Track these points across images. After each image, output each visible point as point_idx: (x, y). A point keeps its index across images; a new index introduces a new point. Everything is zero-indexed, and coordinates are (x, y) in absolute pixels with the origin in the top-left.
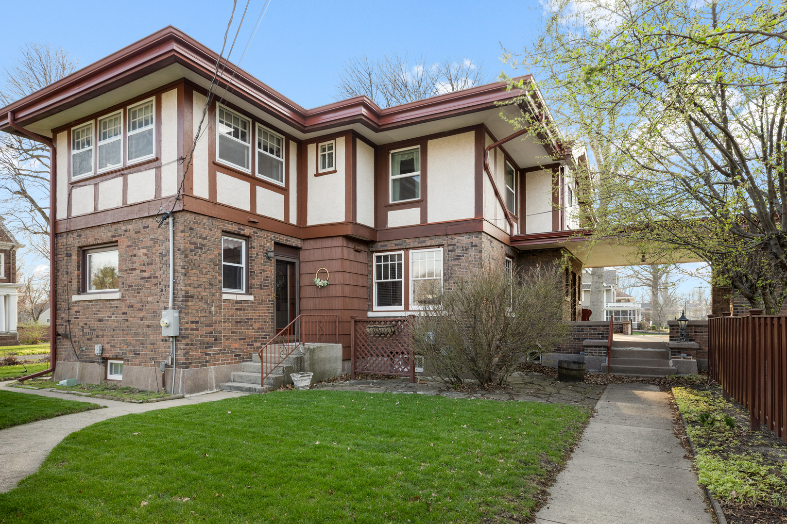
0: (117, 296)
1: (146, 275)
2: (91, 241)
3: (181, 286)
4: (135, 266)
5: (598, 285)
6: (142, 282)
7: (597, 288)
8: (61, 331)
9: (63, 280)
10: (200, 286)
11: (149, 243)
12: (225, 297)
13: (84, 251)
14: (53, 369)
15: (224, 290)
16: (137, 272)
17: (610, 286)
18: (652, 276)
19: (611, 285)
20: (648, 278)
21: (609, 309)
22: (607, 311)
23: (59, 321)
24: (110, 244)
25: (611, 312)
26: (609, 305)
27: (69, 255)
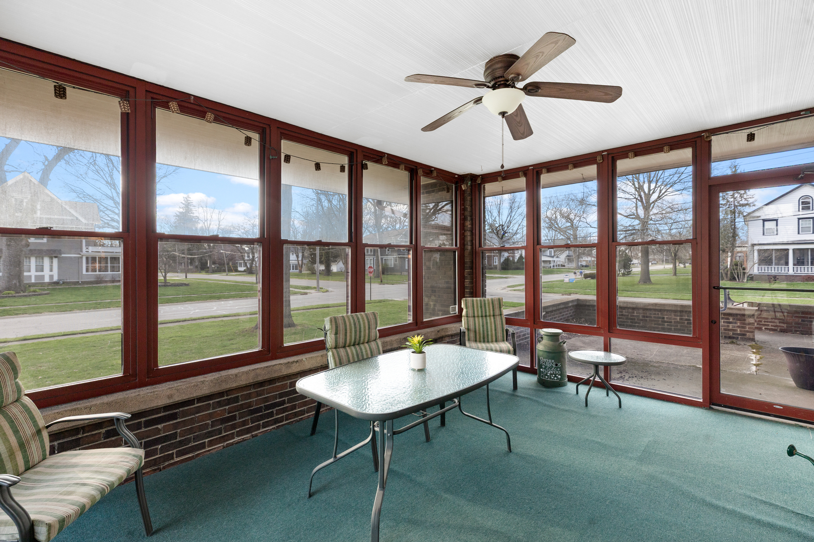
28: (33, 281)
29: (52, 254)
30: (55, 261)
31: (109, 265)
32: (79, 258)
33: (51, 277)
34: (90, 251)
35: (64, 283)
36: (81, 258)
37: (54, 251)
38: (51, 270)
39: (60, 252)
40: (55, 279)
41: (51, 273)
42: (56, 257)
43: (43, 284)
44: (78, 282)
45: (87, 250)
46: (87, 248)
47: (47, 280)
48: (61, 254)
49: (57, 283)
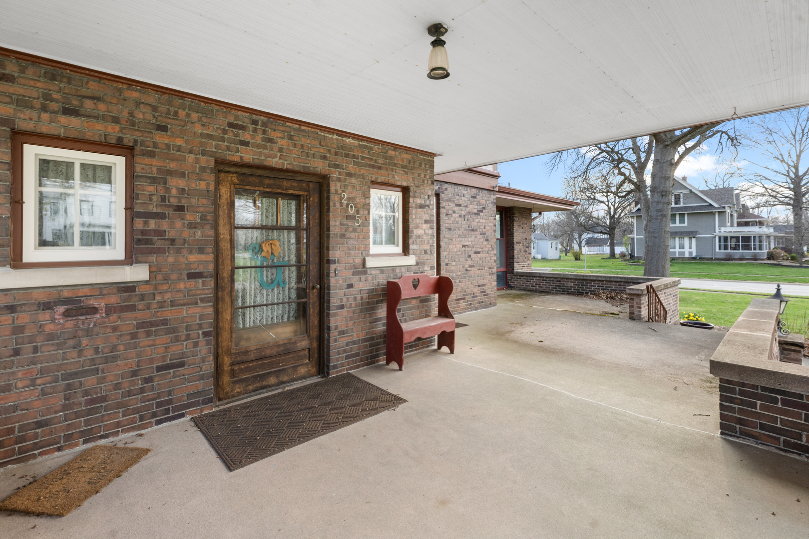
5: (660, 206)
7: (659, 211)
17: (724, 207)
18: (793, 193)
19: (726, 206)
20: (787, 195)
21: (723, 234)
22: (720, 238)
25: (726, 239)
26: (723, 229)
28: (677, 256)
29: (690, 235)
30: (694, 240)
31: (741, 244)
32: (712, 237)
33: (691, 253)
34: (722, 232)
35: (700, 258)
36: (715, 237)
37: (692, 232)
38: (690, 248)
39: (696, 233)
40: (694, 255)
41: (690, 250)
42: (694, 237)
43: (684, 258)
44: (712, 258)
45: (720, 231)
46: (720, 229)
47: (687, 255)
48: (696, 234)
49: (694, 258)
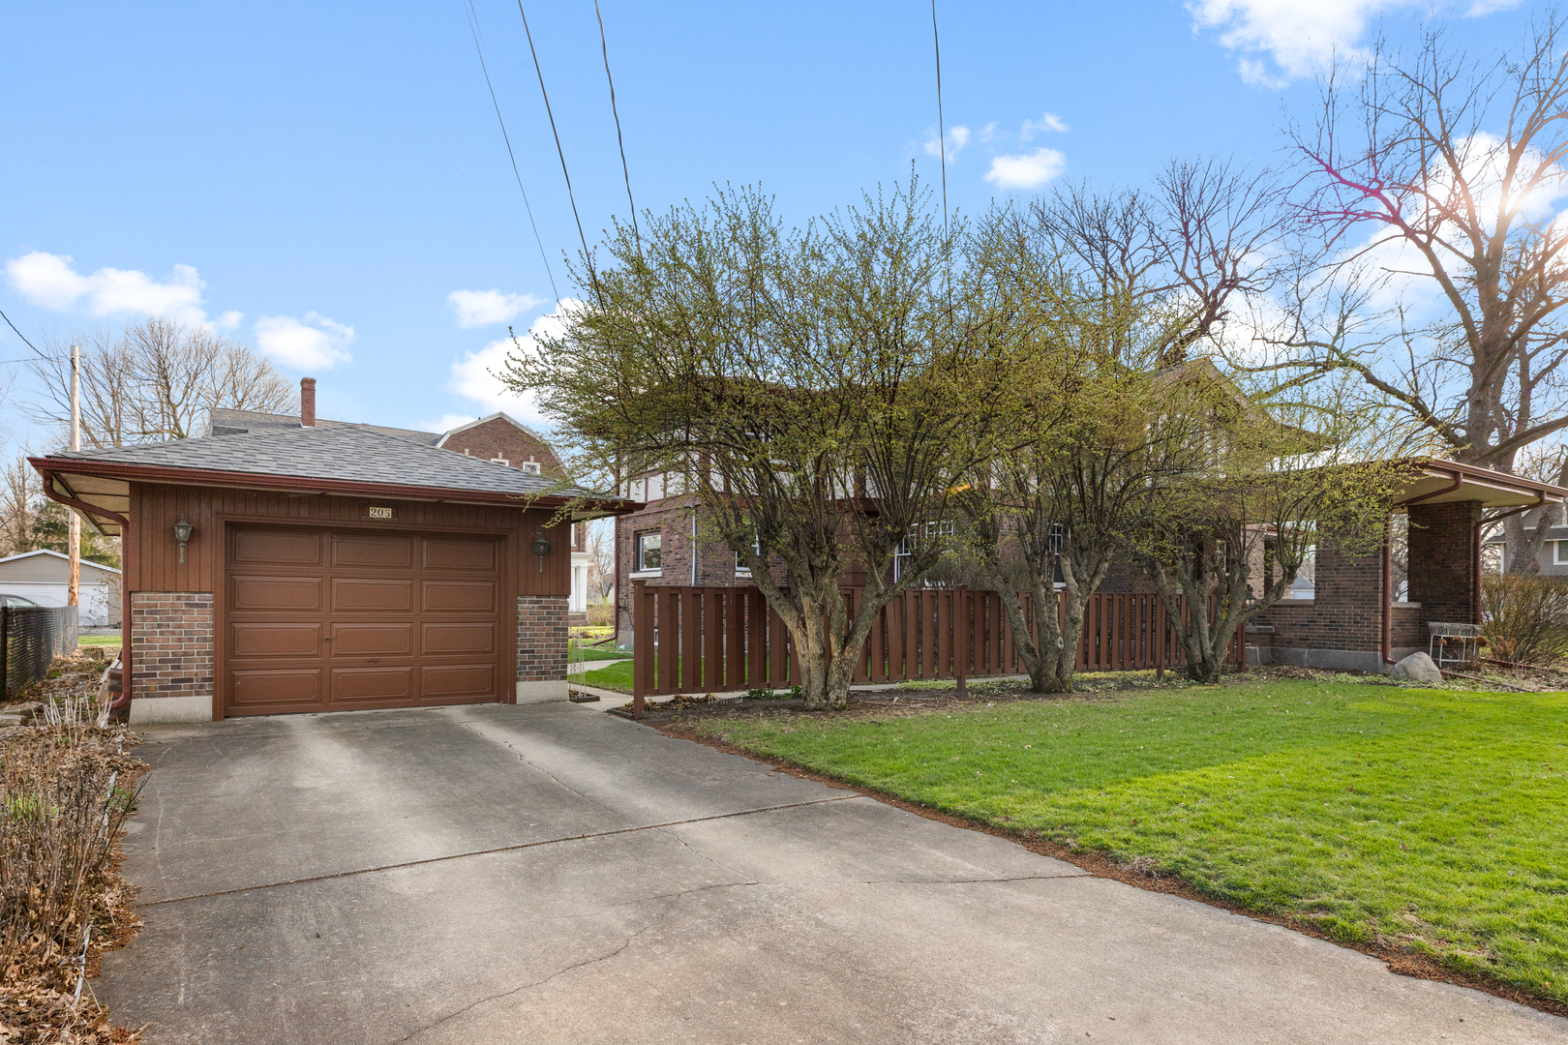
0: (659, 574)
1: (678, 556)
2: (642, 527)
3: (701, 567)
4: (672, 549)
6: (675, 562)
8: (621, 604)
9: (623, 559)
10: (715, 566)
11: (681, 531)
12: (738, 575)
13: (638, 535)
14: (616, 638)
15: (737, 569)
16: (673, 554)
23: (621, 596)
24: (655, 530)
27: (627, 538)
